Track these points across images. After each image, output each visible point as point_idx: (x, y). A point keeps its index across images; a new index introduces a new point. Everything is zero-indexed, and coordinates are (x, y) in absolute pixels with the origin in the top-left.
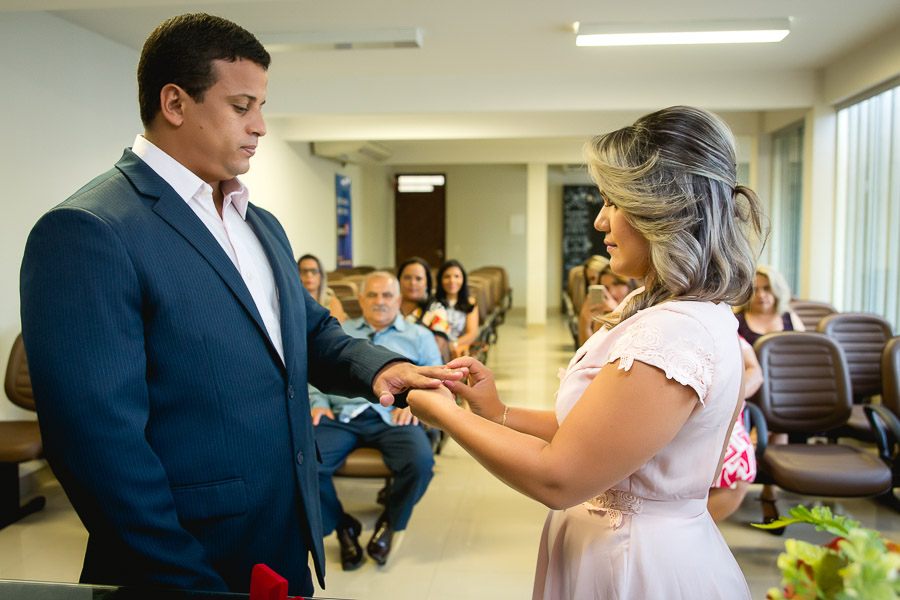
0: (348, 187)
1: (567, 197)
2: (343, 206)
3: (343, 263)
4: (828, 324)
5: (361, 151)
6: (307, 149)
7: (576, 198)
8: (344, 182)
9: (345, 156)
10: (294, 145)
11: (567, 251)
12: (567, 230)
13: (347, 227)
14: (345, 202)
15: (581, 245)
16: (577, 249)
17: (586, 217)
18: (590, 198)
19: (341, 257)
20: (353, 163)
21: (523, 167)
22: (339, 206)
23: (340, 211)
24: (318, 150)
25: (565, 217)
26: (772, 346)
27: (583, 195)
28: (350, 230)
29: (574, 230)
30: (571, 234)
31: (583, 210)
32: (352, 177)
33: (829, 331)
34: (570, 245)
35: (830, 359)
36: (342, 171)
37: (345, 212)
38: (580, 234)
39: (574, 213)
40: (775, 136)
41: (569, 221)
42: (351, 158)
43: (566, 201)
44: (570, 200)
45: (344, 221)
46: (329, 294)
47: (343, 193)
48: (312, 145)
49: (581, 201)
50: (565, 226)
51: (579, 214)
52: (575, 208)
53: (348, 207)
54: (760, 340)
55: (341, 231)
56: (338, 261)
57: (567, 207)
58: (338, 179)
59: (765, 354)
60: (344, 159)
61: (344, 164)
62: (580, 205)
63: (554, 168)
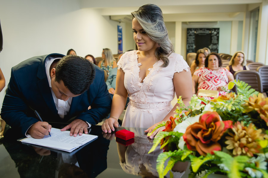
0: (121, 29)
1: (188, 32)
2: (120, 35)
3: (120, 52)
4: (259, 69)
5: (125, 18)
6: (108, 18)
7: (191, 32)
8: (120, 28)
9: (120, 20)
10: (105, 17)
11: (188, 48)
12: (188, 42)
13: (121, 41)
14: (120, 34)
15: (192, 47)
16: (191, 48)
17: (194, 38)
18: (195, 32)
19: (119, 50)
20: (123, 22)
21: (174, 23)
22: (118, 35)
23: (119, 36)
24: (112, 18)
25: (187, 38)
26: (239, 74)
27: (193, 31)
28: (122, 42)
29: (190, 42)
30: (189, 43)
31: (193, 36)
32: (122, 26)
33: (260, 71)
34: (189, 47)
35: (257, 78)
36: (119, 25)
37: (120, 37)
38: (192, 43)
39: (190, 37)
40: (251, 12)
41: (188, 39)
42: (122, 20)
43: (188, 33)
44: (189, 33)
45: (120, 39)
46: (114, 60)
47: (120, 31)
48: (110, 17)
49: (192, 33)
50: (187, 41)
51: (192, 37)
52: (190, 35)
53: (121, 35)
54: (236, 73)
55: (119, 43)
56: (118, 51)
57: (188, 35)
58: (118, 27)
59: (237, 77)
60: (120, 21)
61: (120, 22)
62: (192, 35)
63: (184, 23)
